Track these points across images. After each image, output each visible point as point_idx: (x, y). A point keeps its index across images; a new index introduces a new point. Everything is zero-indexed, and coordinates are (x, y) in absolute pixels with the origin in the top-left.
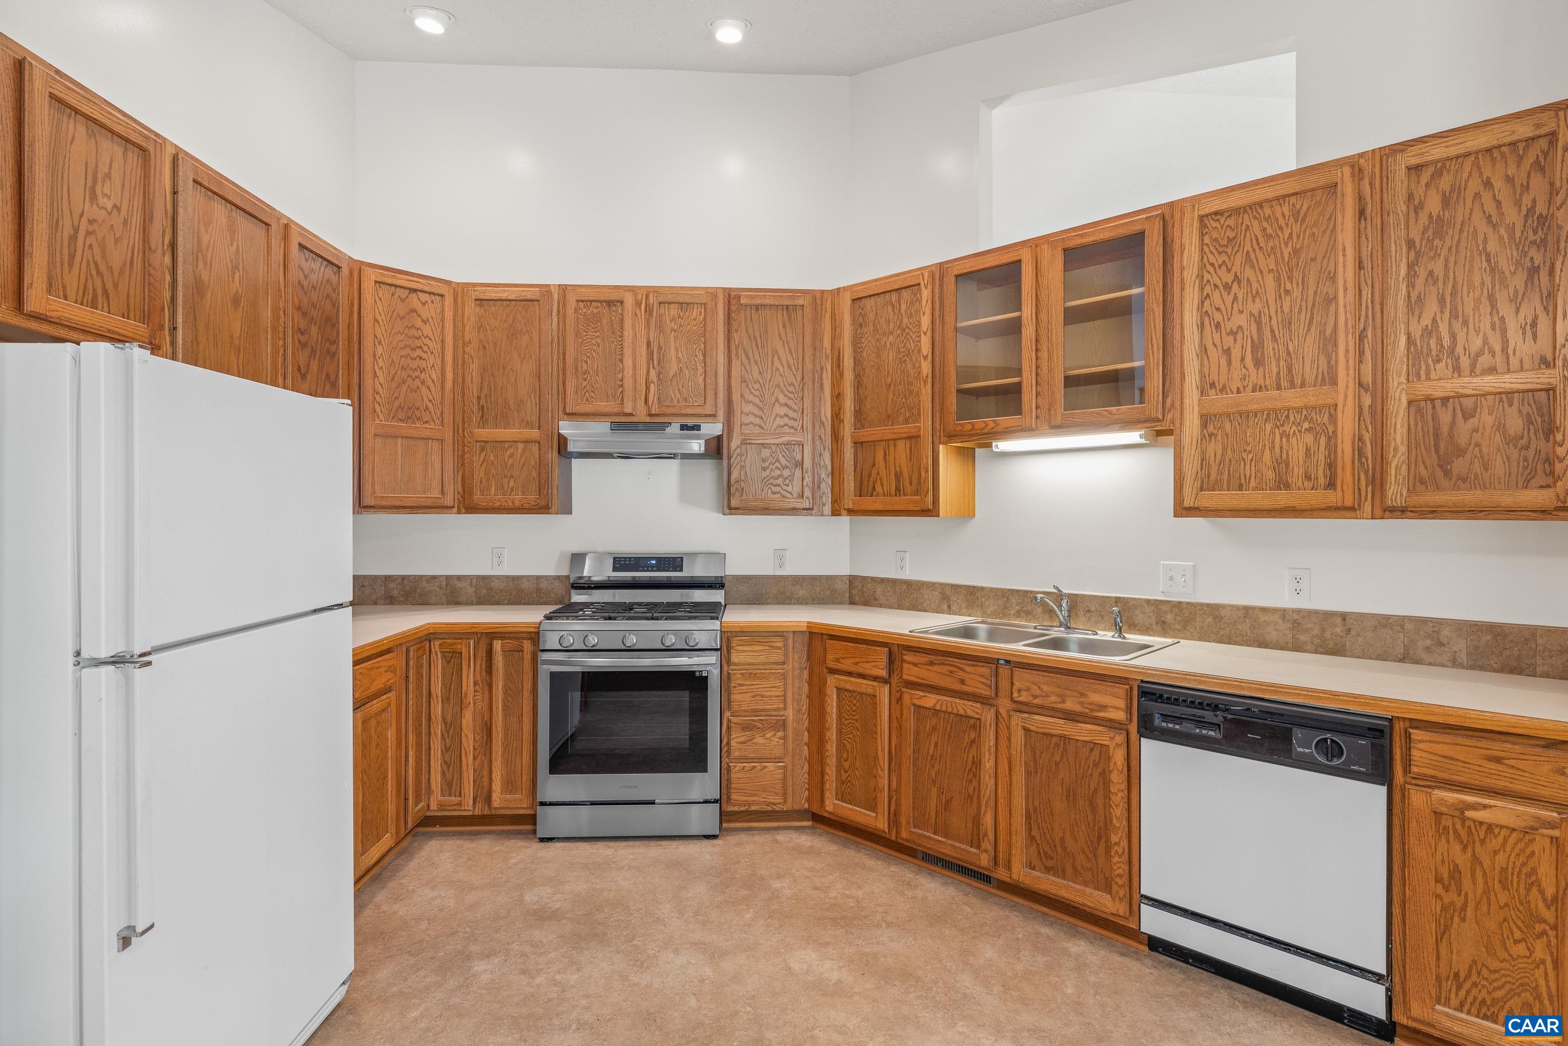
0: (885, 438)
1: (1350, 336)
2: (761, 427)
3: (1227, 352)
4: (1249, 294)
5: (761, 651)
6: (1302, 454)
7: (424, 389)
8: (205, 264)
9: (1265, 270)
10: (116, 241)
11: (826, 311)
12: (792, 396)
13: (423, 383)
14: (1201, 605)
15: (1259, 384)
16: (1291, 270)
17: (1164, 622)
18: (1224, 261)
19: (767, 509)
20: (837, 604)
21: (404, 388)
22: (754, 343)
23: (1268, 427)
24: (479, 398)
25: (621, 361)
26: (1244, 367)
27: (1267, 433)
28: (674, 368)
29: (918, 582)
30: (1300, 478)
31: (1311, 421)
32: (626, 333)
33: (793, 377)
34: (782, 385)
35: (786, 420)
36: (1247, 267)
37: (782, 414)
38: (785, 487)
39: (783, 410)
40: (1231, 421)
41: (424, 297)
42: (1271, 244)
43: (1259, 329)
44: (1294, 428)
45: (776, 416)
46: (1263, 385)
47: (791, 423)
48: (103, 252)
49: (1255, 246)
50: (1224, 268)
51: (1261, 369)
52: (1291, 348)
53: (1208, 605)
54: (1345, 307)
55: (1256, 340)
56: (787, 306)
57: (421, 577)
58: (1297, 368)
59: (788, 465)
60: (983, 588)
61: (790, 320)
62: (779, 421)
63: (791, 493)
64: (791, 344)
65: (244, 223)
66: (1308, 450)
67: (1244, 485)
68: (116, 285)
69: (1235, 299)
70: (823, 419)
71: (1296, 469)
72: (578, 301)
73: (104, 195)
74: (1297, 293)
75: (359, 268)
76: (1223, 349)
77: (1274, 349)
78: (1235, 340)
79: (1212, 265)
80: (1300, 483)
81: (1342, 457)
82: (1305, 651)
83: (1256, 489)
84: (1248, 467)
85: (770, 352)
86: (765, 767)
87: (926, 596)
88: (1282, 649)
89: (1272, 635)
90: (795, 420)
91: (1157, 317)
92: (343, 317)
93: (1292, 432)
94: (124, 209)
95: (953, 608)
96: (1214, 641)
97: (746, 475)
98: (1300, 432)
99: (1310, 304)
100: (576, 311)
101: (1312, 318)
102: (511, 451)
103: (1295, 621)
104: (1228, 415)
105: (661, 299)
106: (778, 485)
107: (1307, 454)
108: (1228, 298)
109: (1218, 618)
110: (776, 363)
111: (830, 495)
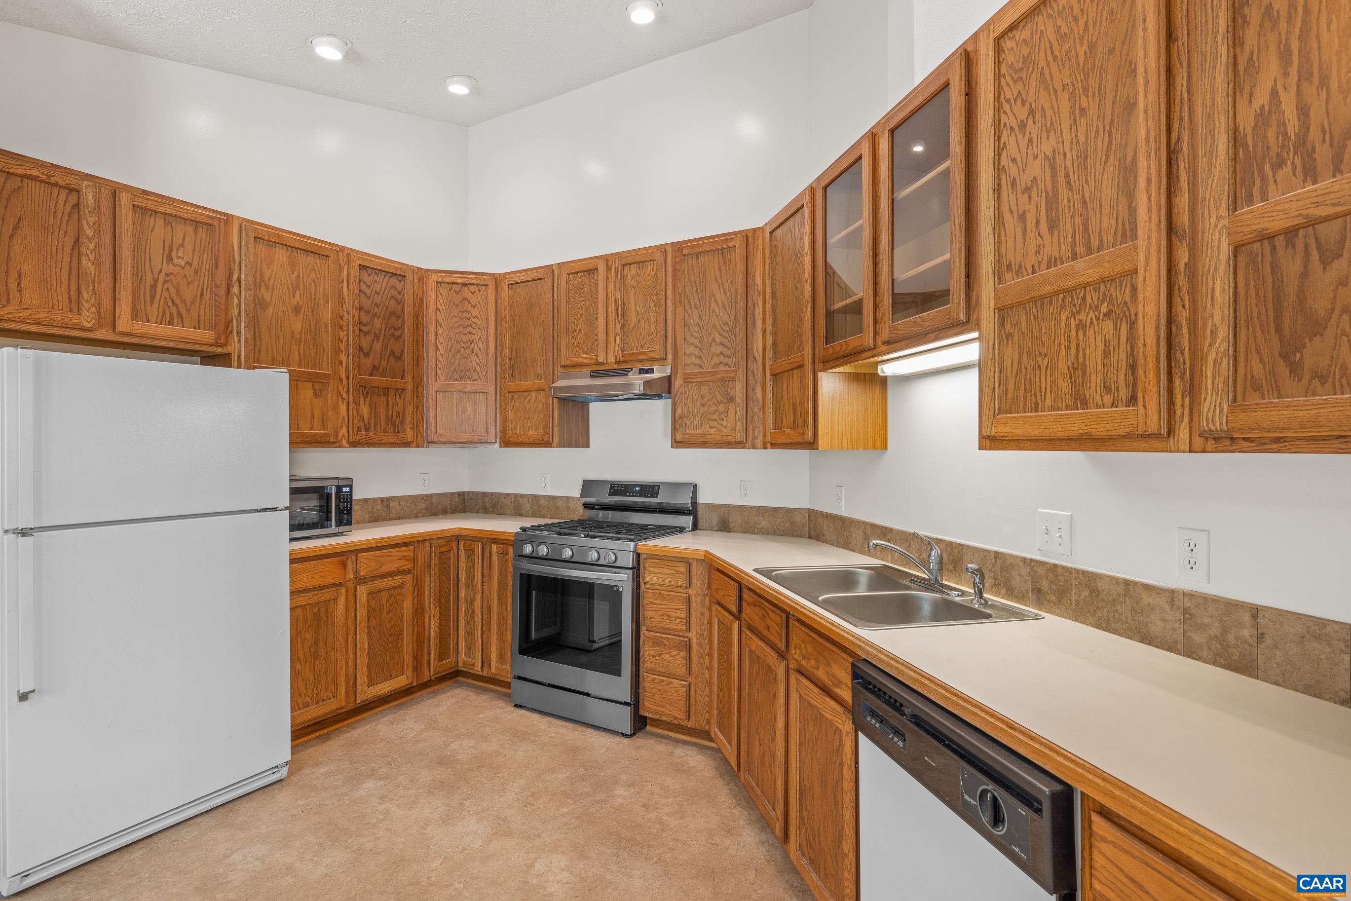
0: (787, 369)
1: (1153, 155)
2: (700, 366)
3: (1022, 217)
4: (1044, 129)
5: (668, 574)
6: (1100, 353)
7: (473, 356)
8: (267, 288)
9: (1059, 87)
10: (189, 284)
11: (758, 249)
12: (726, 334)
13: (472, 351)
14: (1077, 571)
15: (1054, 255)
16: (1086, 77)
17: (1039, 591)
18: (1019, 92)
19: (705, 443)
20: (796, 536)
21: (458, 356)
22: (695, 289)
23: (1064, 317)
24: (510, 359)
25: (597, 318)
26: (1039, 235)
27: (1063, 324)
28: (633, 320)
29: (849, 519)
30: (1098, 389)
31: (1110, 300)
32: (599, 295)
33: (727, 316)
34: (718, 326)
35: (722, 358)
36: (1042, 91)
37: (718, 352)
38: (720, 422)
39: (720, 349)
40: (1026, 314)
41: (472, 288)
42: (1065, 47)
43: (1054, 176)
44: (1091, 314)
45: (713, 355)
46: (1058, 257)
47: (727, 360)
48: (178, 292)
49: (1050, 58)
50: (1019, 101)
51: (1056, 233)
52: (1087, 195)
53: (1084, 573)
54: (1146, 111)
55: (1050, 191)
56: (722, 249)
57: (501, 494)
58: (1093, 223)
59: (723, 400)
60: (892, 530)
61: (724, 262)
62: (716, 360)
63: (726, 428)
64: (726, 285)
65: (303, 260)
66: (1107, 345)
67: (1040, 403)
68: (188, 310)
69: (1030, 141)
70: (756, 354)
71: (1094, 376)
72: (568, 274)
73: (178, 257)
74: (1093, 112)
75: (423, 275)
76: (1019, 215)
77: (1069, 201)
78: (1030, 198)
79: (1008, 101)
80: (1098, 397)
81: (1144, 353)
82: (1199, 659)
83: (1052, 408)
84: (1043, 379)
85: (707, 296)
86: (671, 682)
87: (854, 535)
88: (1169, 649)
89: (1157, 627)
90: (729, 357)
92: (408, 309)
93: (1089, 321)
94: (195, 265)
96: (1091, 624)
97: (688, 411)
98: (1098, 319)
99: (1108, 120)
100: (567, 282)
101: (1110, 142)
102: (529, 398)
103: (1186, 611)
104: (1024, 305)
105: (624, 262)
106: (715, 420)
107: (1107, 353)
108: (1023, 142)
109: (1095, 592)
110: (713, 305)
111: (761, 428)
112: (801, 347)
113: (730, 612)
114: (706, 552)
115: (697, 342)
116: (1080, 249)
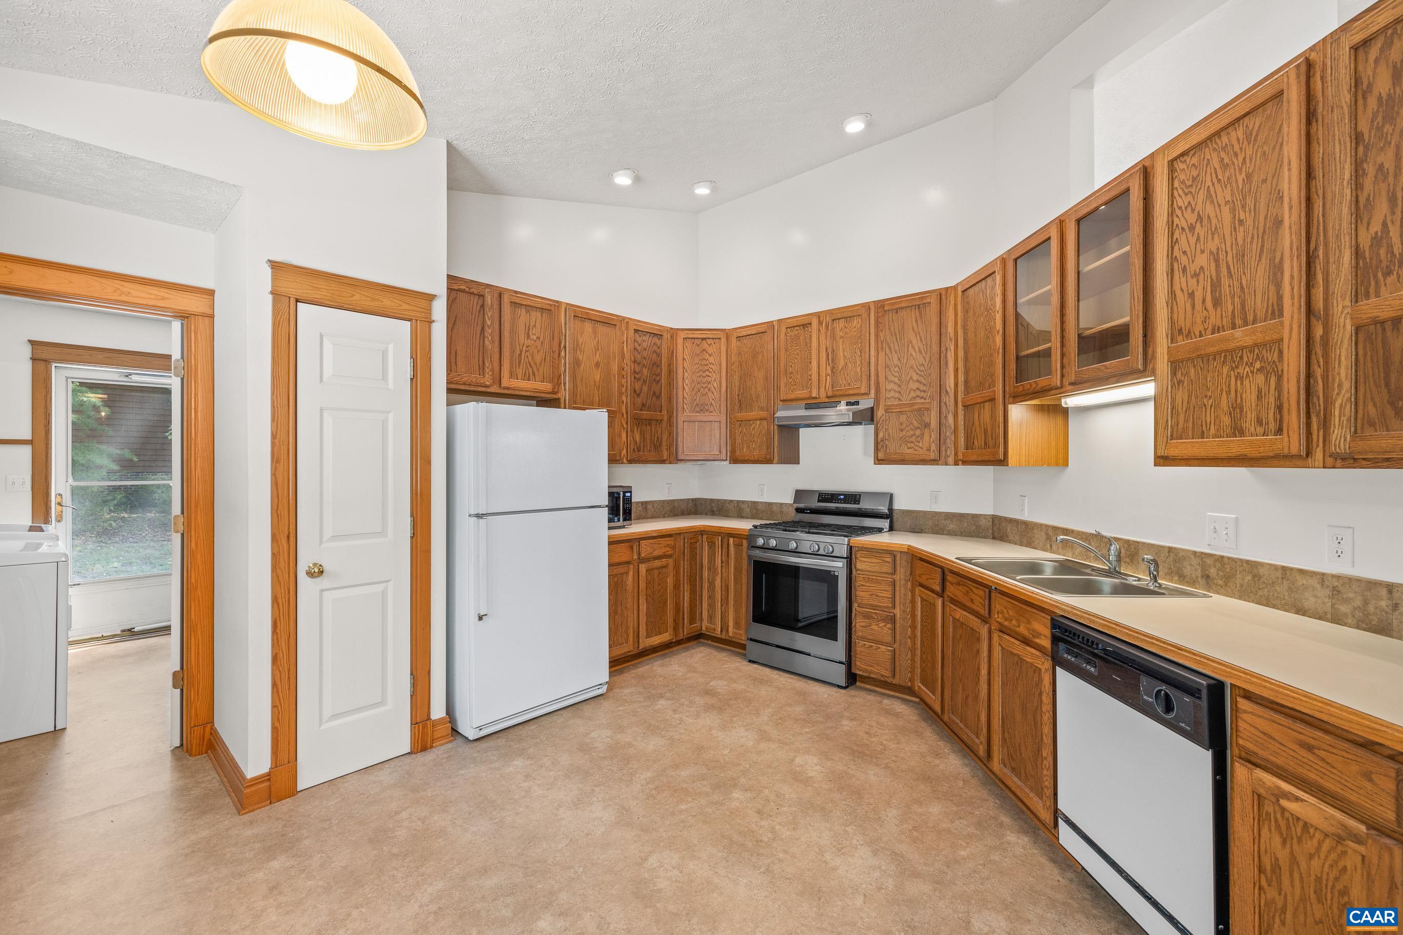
0: (979, 401)
1: (1295, 259)
2: (900, 399)
3: (1192, 295)
4: (1210, 232)
5: (876, 563)
6: (1254, 397)
7: (710, 394)
8: (581, 352)
9: (1222, 203)
10: (538, 352)
11: (950, 305)
12: (922, 373)
13: (709, 390)
14: (1241, 560)
15: (1217, 324)
16: (1244, 198)
17: (1208, 577)
18: (1189, 202)
19: (904, 460)
20: (981, 537)
21: (699, 394)
22: (894, 338)
23: (1225, 370)
24: (738, 395)
25: (810, 363)
26: (1205, 309)
27: (1224, 376)
28: (841, 363)
29: (1032, 523)
30: (1253, 423)
31: (1262, 359)
32: (813, 344)
33: (922, 358)
34: (915, 367)
35: (918, 393)
36: (1208, 203)
37: (915, 388)
38: (917, 444)
39: (916, 385)
40: (1194, 366)
41: (709, 341)
42: (1227, 174)
43: (1218, 266)
44: (1247, 369)
45: (910, 390)
46: (1220, 325)
47: (923, 394)
48: (533, 358)
49: (1215, 180)
50: (1189, 209)
51: (1219, 309)
52: (1244, 283)
53: (1248, 562)
54: (1290, 228)
55: (1215, 279)
56: (919, 305)
57: (726, 500)
58: (1249, 303)
59: (919, 426)
61: (921, 315)
62: (913, 394)
63: (921, 448)
64: (922, 334)
65: (601, 328)
66: (1259, 391)
67: (1205, 432)
68: (538, 370)
69: (1198, 239)
70: (948, 389)
71: (1249, 413)
72: (787, 328)
73: (533, 334)
74: (1249, 222)
75: (674, 332)
76: (1188, 293)
77: (1229, 286)
78: (1198, 282)
79: (1180, 208)
80: (1253, 429)
81: (1288, 398)
82: (1345, 625)
83: (1215, 436)
84: (1208, 414)
85: (906, 342)
86: (879, 648)
87: (1037, 536)
88: (1320, 618)
89: (1310, 602)
90: (925, 391)
91: (1137, 270)
92: (664, 360)
93: (1245, 373)
94: (542, 338)
95: (1054, 547)
96: (1253, 601)
97: (889, 435)
98: (1252, 372)
99: (1261, 230)
100: (786, 334)
101: (1263, 246)
102: (753, 425)
103: (1334, 588)
104: (1193, 360)
105: (833, 318)
106: (912, 442)
107: (1259, 397)
108: (1193, 240)
109: (1257, 577)
110: (910, 349)
111: (953, 449)
112: (992, 384)
113: (933, 591)
114: (909, 546)
115: (896, 380)
116: (1238, 321)
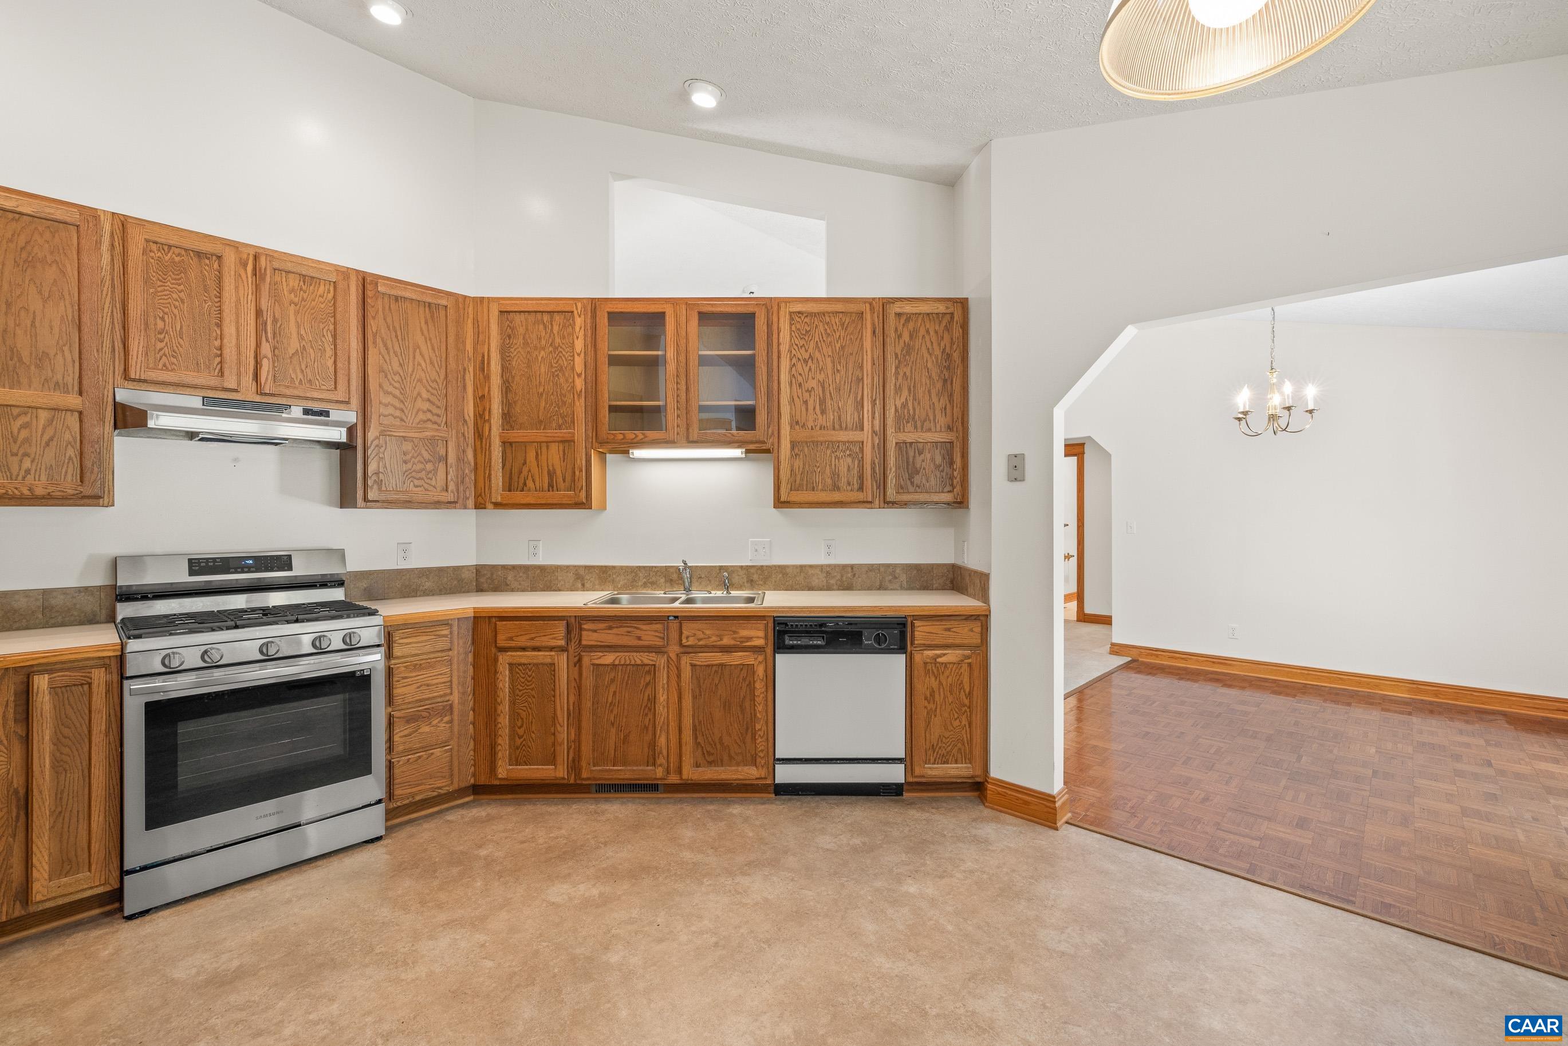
0: (537, 440)
1: (869, 402)
2: (402, 420)
3: (806, 402)
4: (818, 368)
5: (426, 641)
6: (846, 470)
9: (826, 355)
11: (468, 317)
12: (435, 392)
14: (775, 566)
15: (823, 425)
16: (840, 358)
17: (752, 581)
18: (804, 344)
19: (410, 502)
20: (464, 592)
22: (394, 334)
23: (829, 452)
25: (219, 325)
26: (815, 414)
27: (828, 455)
29: (551, 566)
30: (845, 484)
31: (850, 450)
32: (226, 295)
33: (435, 373)
34: (425, 381)
35: (429, 416)
36: (816, 351)
37: (425, 409)
38: (427, 481)
39: (426, 406)
40: (808, 447)
42: (829, 339)
43: (823, 391)
44: (842, 454)
45: (418, 410)
46: (825, 426)
47: (435, 418)
49: (821, 339)
50: (803, 348)
51: (824, 416)
52: (840, 405)
53: (779, 566)
54: (867, 384)
55: (822, 397)
56: (429, 303)
58: (843, 417)
59: (432, 459)
60: (614, 567)
61: (432, 317)
62: (421, 416)
63: (434, 487)
64: (434, 341)
66: (849, 467)
67: (815, 487)
69: (810, 369)
70: (467, 418)
71: (843, 479)
72: (147, 241)
74: (843, 372)
76: (803, 400)
77: (831, 404)
78: (810, 395)
79: (797, 345)
80: (845, 487)
81: (866, 472)
82: (833, 590)
83: (822, 490)
84: (817, 477)
85: (411, 345)
86: (432, 754)
87: (560, 578)
88: (821, 590)
89: (815, 582)
90: (438, 416)
91: (764, 373)
93: (840, 456)
95: (587, 585)
96: (783, 590)
97: (385, 467)
98: (845, 456)
99: (850, 380)
100: (144, 252)
101: (851, 389)
102: (24, 419)
103: (827, 572)
104: (806, 442)
105: (276, 265)
106: (423, 479)
107: (849, 470)
108: (807, 369)
109: (785, 574)
110: (418, 357)
111: (473, 489)
112: (567, 424)
114: (474, 608)
115: (397, 393)
116: (837, 426)
